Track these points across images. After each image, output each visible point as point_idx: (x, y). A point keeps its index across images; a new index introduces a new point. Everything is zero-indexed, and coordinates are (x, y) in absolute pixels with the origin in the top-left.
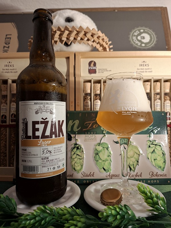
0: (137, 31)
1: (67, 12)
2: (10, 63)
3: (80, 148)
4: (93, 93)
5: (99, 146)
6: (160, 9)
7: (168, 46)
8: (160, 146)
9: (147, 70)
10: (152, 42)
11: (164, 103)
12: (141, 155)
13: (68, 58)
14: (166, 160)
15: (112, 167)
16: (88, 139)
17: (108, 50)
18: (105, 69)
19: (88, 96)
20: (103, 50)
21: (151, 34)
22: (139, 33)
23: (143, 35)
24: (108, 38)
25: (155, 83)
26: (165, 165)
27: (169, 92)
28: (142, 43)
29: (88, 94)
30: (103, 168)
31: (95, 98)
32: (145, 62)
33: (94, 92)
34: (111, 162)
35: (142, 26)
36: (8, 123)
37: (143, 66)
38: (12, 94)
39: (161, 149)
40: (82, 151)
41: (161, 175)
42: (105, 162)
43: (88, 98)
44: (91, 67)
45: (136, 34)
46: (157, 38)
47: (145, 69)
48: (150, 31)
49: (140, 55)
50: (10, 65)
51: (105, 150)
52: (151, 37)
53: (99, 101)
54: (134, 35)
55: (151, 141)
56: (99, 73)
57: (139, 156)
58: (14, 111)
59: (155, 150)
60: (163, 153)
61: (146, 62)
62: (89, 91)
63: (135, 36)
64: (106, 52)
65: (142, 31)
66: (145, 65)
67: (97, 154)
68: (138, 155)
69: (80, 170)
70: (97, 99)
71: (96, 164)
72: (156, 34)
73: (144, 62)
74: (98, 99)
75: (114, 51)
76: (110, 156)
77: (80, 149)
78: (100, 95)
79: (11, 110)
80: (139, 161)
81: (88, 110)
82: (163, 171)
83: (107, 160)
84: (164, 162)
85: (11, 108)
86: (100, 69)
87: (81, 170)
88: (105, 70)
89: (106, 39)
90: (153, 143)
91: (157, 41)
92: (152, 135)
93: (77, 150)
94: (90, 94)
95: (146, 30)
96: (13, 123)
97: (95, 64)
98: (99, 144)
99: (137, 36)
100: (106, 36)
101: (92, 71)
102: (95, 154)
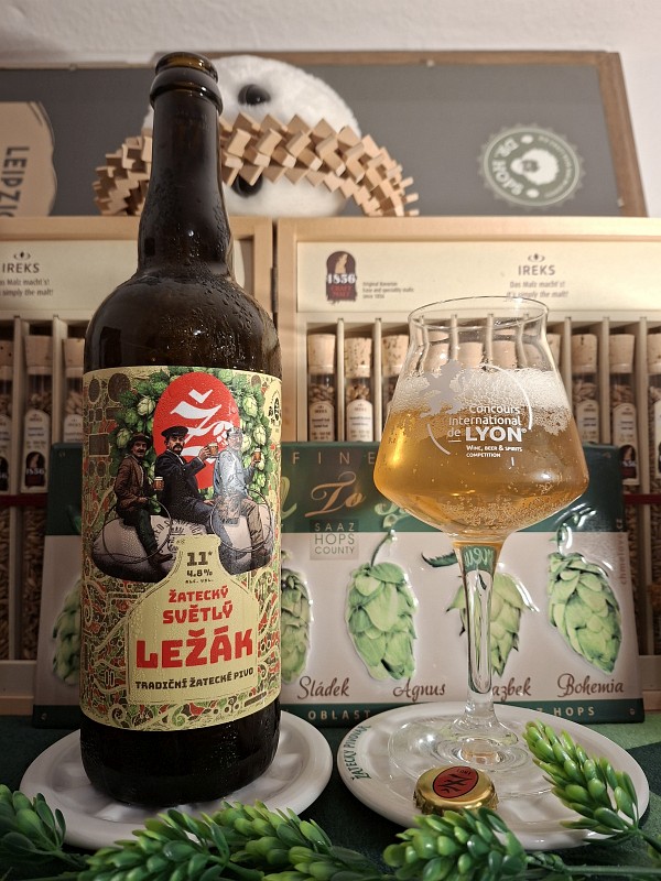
0: (510, 141)
1: (245, 67)
2: (25, 256)
3: (292, 585)
4: (345, 373)
5: (367, 579)
6: (593, 61)
7: (624, 199)
8: (597, 575)
9: (548, 290)
10: (565, 182)
11: (611, 414)
12: (525, 610)
13: (248, 241)
14: (621, 627)
15: (416, 659)
16: (326, 550)
17: (399, 210)
18: (389, 284)
19: (325, 383)
20: (380, 212)
21: (562, 151)
22: (515, 146)
23: (532, 155)
24: (398, 163)
25: (579, 336)
26: (617, 648)
27: (629, 370)
28: (528, 185)
29: (326, 376)
30: (383, 661)
31: (352, 393)
32: (540, 259)
33: (348, 369)
34: (414, 638)
35: (527, 123)
36: (12, 491)
37: (534, 274)
38: (32, 377)
39: (603, 587)
40: (302, 597)
41: (603, 688)
42: (389, 638)
43: (325, 393)
44: (336, 277)
45: (504, 151)
46: (584, 166)
47: (542, 284)
48: (560, 142)
49: (523, 232)
50: (23, 267)
51: (389, 591)
52: (561, 165)
53: (367, 406)
54: (496, 156)
55: (563, 559)
56: (368, 300)
57: (520, 615)
58: (36, 442)
59: (581, 591)
60: (611, 602)
61: (543, 258)
62: (329, 368)
63: (500, 158)
64: (393, 219)
65: (527, 139)
66: (539, 268)
67: (360, 608)
68: (514, 611)
69: (295, 670)
70: (358, 398)
71: (357, 647)
72: (579, 153)
73: (536, 257)
74: (363, 397)
75: (421, 214)
76: (410, 616)
77: (295, 588)
78: (370, 381)
79: (27, 438)
80: (519, 634)
81: (325, 440)
82: (611, 669)
83: (399, 632)
84: (613, 637)
85: (27, 432)
86: (371, 284)
87: (299, 672)
88: (390, 287)
89: (394, 169)
90: (572, 566)
91: (583, 179)
92: (569, 535)
94: (333, 378)
95: (541, 138)
96: (35, 490)
97: (351, 266)
98: (368, 570)
99: (509, 160)
100: (393, 157)
101: (340, 292)
102: (353, 607)
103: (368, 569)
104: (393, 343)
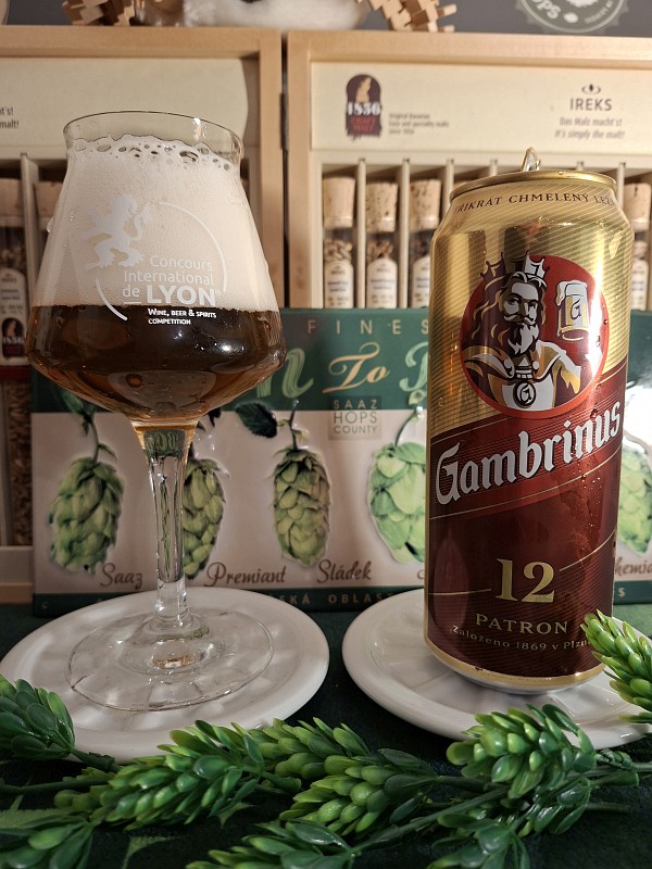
3: (310, 466)
4: (367, 227)
5: (390, 459)
8: (636, 453)
9: (601, 129)
13: (252, 60)
16: (346, 430)
17: (432, 26)
18: (420, 117)
19: (343, 240)
20: (409, 27)
25: (633, 186)
28: (567, 7)
29: (343, 230)
30: (408, 545)
31: (373, 250)
32: (595, 90)
37: (588, 109)
38: (1, 229)
39: (642, 467)
40: (321, 479)
41: (635, 569)
42: (413, 521)
43: (342, 251)
44: (357, 106)
47: (596, 122)
49: (580, 55)
51: (414, 472)
53: (389, 265)
56: (394, 136)
60: (649, 482)
61: (600, 90)
62: (346, 220)
64: (425, 34)
66: (593, 102)
67: (383, 490)
69: (314, 553)
70: (381, 256)
71: (380, 530)
73: (591, 88)
75: (457, 30)
77: (313, 470)
78: (393, 237)
81: (344, 306)
82: (644, 550)
83: (424, 514)
84: (650, 518)
86: (398, 117)
87: (318, 556)
88: (422, 120)
93: (299, 473)
94: (352, 233)
98: (391, 451)
101: (362, 125)
102: (375, 489)
103: (391, 449)
104: (422, 190)
